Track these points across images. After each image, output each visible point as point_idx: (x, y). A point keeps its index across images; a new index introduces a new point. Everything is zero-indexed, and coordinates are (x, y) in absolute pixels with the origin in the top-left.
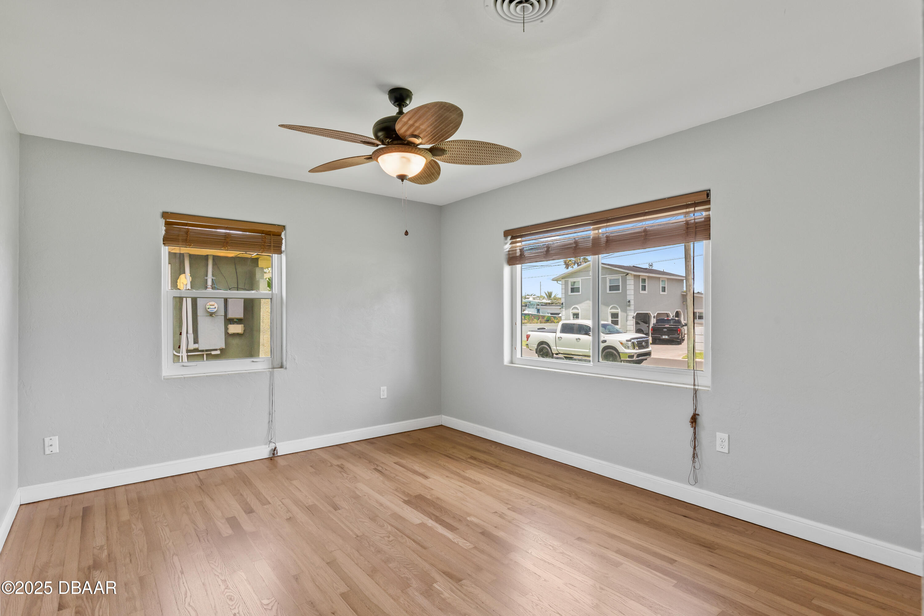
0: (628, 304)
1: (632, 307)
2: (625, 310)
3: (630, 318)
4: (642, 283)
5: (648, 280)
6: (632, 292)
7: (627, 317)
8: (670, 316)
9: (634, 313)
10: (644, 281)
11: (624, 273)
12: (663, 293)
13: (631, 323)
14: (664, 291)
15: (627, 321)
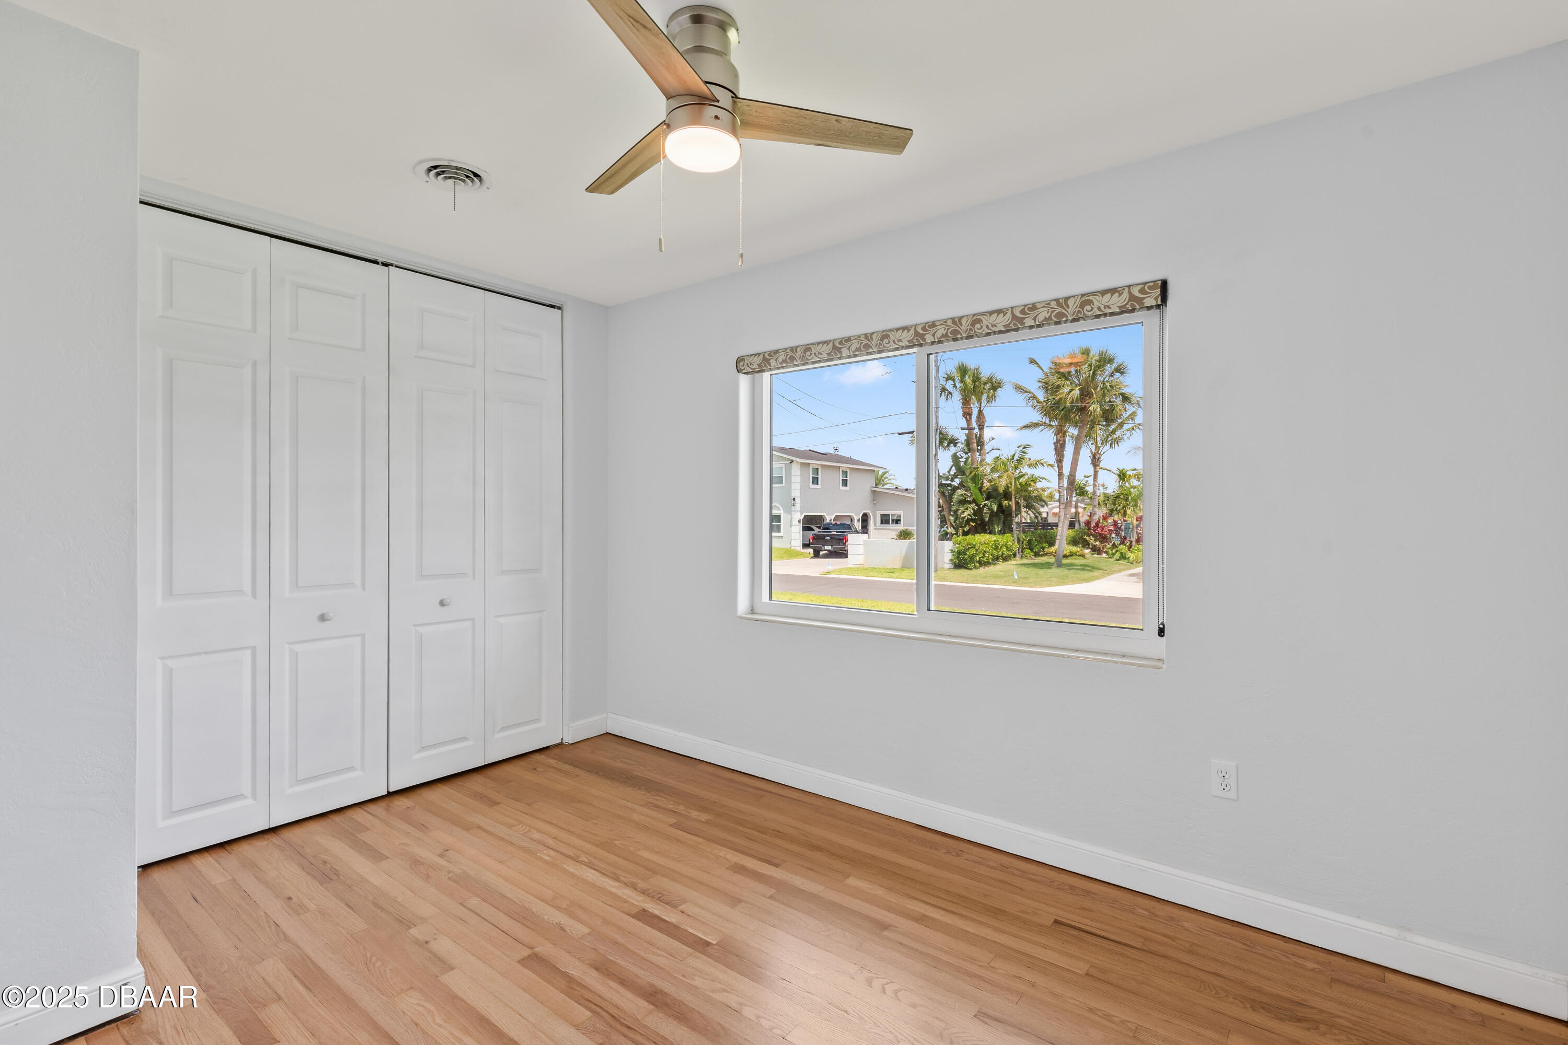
0: (793, 502)
1: (798, 507)
2: (789, 511)
3: (795, 522)
4: (813, 475)
5: (821, 470)
6: (798, 486)
7: (791, 520)
8: (826, 519)
9: (801, 514)
10: (845, 473)
11: (788, 459)
12: (845, 488)
13: (797, 528)
14: (846, 485)
15: (791, 525)
